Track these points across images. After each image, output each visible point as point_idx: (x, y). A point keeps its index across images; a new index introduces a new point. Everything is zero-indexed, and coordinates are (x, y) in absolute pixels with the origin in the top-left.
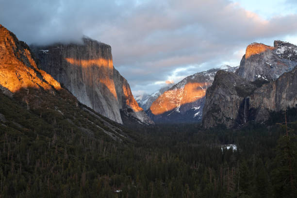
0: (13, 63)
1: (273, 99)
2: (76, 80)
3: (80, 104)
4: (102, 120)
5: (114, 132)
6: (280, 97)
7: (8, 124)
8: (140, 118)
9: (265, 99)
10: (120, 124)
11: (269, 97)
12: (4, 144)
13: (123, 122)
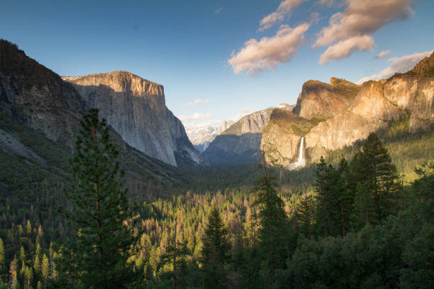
0: (57, 105)
1: (330, 138)
2: (128, 122)
3: (128, 147)
4: (152, 163)
5: (164, 176)
6: (337, 135)
7: (49, 170)
8: (195, 160)
9: (322, 137)
10: (174, 167)
11: (326, 135)
12: (43, 190)
13: (178, 164)
